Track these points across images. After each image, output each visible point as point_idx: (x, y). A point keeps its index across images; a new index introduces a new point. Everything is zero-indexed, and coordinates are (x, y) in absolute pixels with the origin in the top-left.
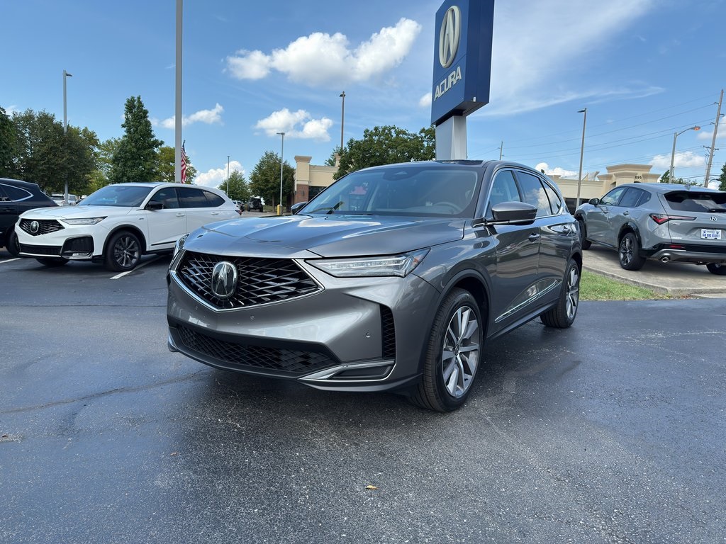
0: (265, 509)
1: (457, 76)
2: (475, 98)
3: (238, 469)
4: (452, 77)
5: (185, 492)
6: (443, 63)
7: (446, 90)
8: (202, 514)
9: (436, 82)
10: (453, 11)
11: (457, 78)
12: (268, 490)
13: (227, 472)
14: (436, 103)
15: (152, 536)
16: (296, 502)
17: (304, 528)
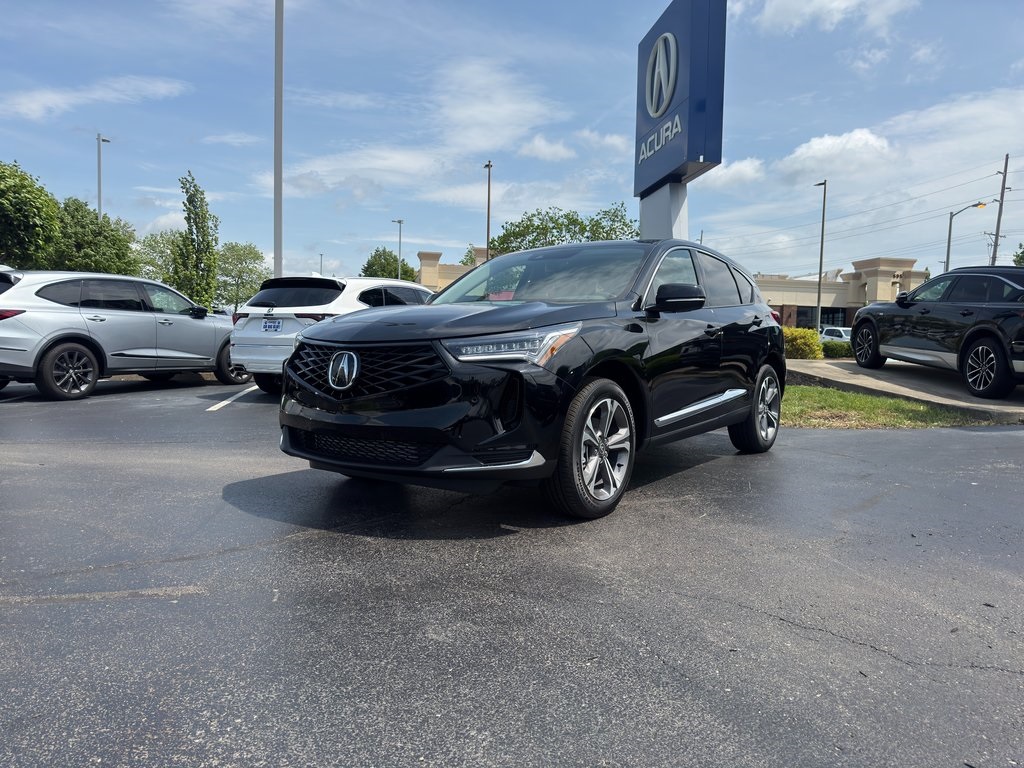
0: (600, 663)
1: (673, 128)
2: (701, 158)
3: (531, 619)
4: (667, 130)
5: (475, 645)
6: (652, 114)
7: (657, 148)
8: (517, 669)
9: (640, 139)
10: (666, 41)
11: (675, 131)
12: (589, 642)
13: (518, 621)
14: (641, 167)
15: (465, 695)
16: (637, 654)
17: (667, 683)
